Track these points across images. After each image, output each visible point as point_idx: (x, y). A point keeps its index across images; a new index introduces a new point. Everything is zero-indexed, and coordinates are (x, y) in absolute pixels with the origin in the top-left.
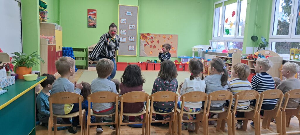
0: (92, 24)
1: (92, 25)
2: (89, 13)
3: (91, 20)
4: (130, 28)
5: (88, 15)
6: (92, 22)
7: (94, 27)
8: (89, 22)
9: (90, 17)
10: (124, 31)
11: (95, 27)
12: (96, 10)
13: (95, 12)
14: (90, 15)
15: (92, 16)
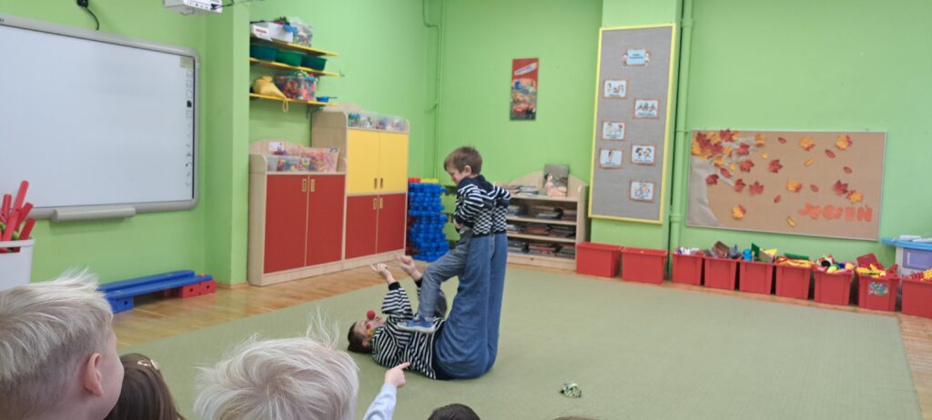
0: (523, 106)
1: (524, 111)
2: (517, 73)
3: (520, 96)
4: (641, 111)
5: (514, 77)
6: (524, 102)
7: (527, 118)
8: (516, 102)
9: (517, 83)
10: (616, 125)
11: (531, 116)
12: (535, 60)
13: (533, 66)
14: (519, 77)
15: (525, 82)
